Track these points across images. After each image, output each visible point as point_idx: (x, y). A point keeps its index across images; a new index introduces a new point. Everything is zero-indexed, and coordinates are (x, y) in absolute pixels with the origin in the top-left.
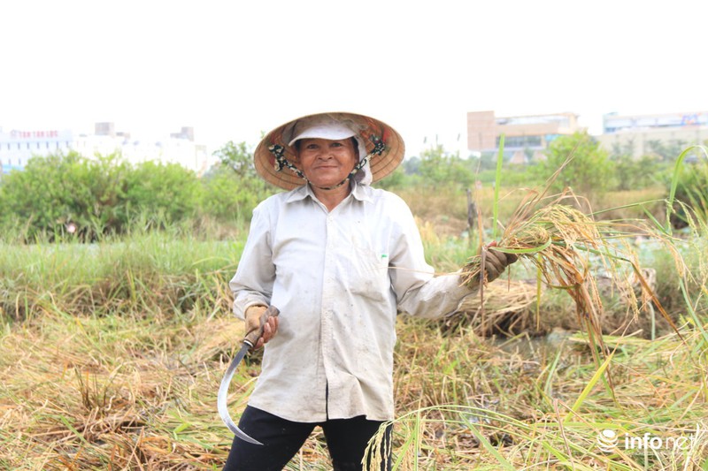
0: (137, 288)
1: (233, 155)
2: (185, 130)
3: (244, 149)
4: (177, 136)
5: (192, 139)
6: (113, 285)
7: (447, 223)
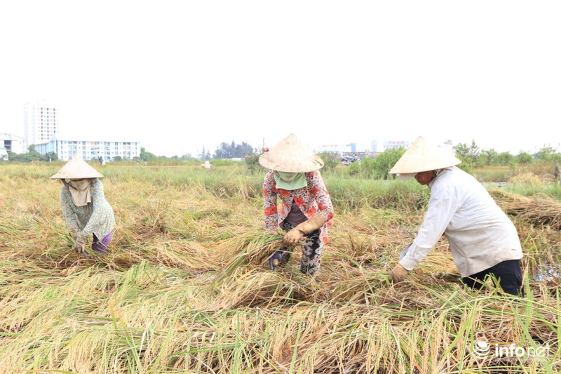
0: (401, 198)
1: (461, 149)
2: (449, 141)
3: (465, 146)
4: (446, 143)
5: (451, 144)
6: (391, 196)
7: (550, 177)
